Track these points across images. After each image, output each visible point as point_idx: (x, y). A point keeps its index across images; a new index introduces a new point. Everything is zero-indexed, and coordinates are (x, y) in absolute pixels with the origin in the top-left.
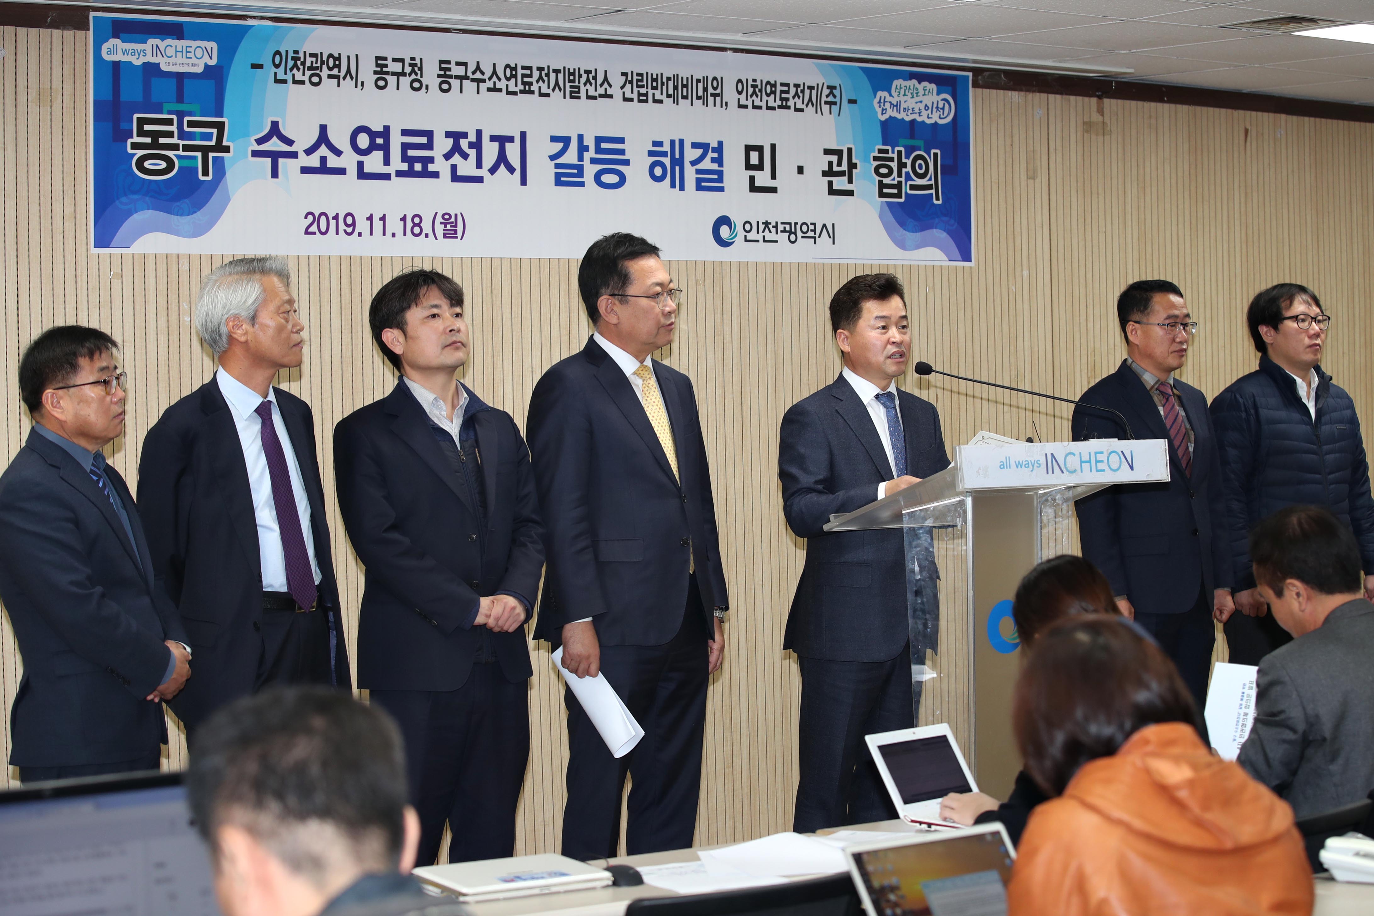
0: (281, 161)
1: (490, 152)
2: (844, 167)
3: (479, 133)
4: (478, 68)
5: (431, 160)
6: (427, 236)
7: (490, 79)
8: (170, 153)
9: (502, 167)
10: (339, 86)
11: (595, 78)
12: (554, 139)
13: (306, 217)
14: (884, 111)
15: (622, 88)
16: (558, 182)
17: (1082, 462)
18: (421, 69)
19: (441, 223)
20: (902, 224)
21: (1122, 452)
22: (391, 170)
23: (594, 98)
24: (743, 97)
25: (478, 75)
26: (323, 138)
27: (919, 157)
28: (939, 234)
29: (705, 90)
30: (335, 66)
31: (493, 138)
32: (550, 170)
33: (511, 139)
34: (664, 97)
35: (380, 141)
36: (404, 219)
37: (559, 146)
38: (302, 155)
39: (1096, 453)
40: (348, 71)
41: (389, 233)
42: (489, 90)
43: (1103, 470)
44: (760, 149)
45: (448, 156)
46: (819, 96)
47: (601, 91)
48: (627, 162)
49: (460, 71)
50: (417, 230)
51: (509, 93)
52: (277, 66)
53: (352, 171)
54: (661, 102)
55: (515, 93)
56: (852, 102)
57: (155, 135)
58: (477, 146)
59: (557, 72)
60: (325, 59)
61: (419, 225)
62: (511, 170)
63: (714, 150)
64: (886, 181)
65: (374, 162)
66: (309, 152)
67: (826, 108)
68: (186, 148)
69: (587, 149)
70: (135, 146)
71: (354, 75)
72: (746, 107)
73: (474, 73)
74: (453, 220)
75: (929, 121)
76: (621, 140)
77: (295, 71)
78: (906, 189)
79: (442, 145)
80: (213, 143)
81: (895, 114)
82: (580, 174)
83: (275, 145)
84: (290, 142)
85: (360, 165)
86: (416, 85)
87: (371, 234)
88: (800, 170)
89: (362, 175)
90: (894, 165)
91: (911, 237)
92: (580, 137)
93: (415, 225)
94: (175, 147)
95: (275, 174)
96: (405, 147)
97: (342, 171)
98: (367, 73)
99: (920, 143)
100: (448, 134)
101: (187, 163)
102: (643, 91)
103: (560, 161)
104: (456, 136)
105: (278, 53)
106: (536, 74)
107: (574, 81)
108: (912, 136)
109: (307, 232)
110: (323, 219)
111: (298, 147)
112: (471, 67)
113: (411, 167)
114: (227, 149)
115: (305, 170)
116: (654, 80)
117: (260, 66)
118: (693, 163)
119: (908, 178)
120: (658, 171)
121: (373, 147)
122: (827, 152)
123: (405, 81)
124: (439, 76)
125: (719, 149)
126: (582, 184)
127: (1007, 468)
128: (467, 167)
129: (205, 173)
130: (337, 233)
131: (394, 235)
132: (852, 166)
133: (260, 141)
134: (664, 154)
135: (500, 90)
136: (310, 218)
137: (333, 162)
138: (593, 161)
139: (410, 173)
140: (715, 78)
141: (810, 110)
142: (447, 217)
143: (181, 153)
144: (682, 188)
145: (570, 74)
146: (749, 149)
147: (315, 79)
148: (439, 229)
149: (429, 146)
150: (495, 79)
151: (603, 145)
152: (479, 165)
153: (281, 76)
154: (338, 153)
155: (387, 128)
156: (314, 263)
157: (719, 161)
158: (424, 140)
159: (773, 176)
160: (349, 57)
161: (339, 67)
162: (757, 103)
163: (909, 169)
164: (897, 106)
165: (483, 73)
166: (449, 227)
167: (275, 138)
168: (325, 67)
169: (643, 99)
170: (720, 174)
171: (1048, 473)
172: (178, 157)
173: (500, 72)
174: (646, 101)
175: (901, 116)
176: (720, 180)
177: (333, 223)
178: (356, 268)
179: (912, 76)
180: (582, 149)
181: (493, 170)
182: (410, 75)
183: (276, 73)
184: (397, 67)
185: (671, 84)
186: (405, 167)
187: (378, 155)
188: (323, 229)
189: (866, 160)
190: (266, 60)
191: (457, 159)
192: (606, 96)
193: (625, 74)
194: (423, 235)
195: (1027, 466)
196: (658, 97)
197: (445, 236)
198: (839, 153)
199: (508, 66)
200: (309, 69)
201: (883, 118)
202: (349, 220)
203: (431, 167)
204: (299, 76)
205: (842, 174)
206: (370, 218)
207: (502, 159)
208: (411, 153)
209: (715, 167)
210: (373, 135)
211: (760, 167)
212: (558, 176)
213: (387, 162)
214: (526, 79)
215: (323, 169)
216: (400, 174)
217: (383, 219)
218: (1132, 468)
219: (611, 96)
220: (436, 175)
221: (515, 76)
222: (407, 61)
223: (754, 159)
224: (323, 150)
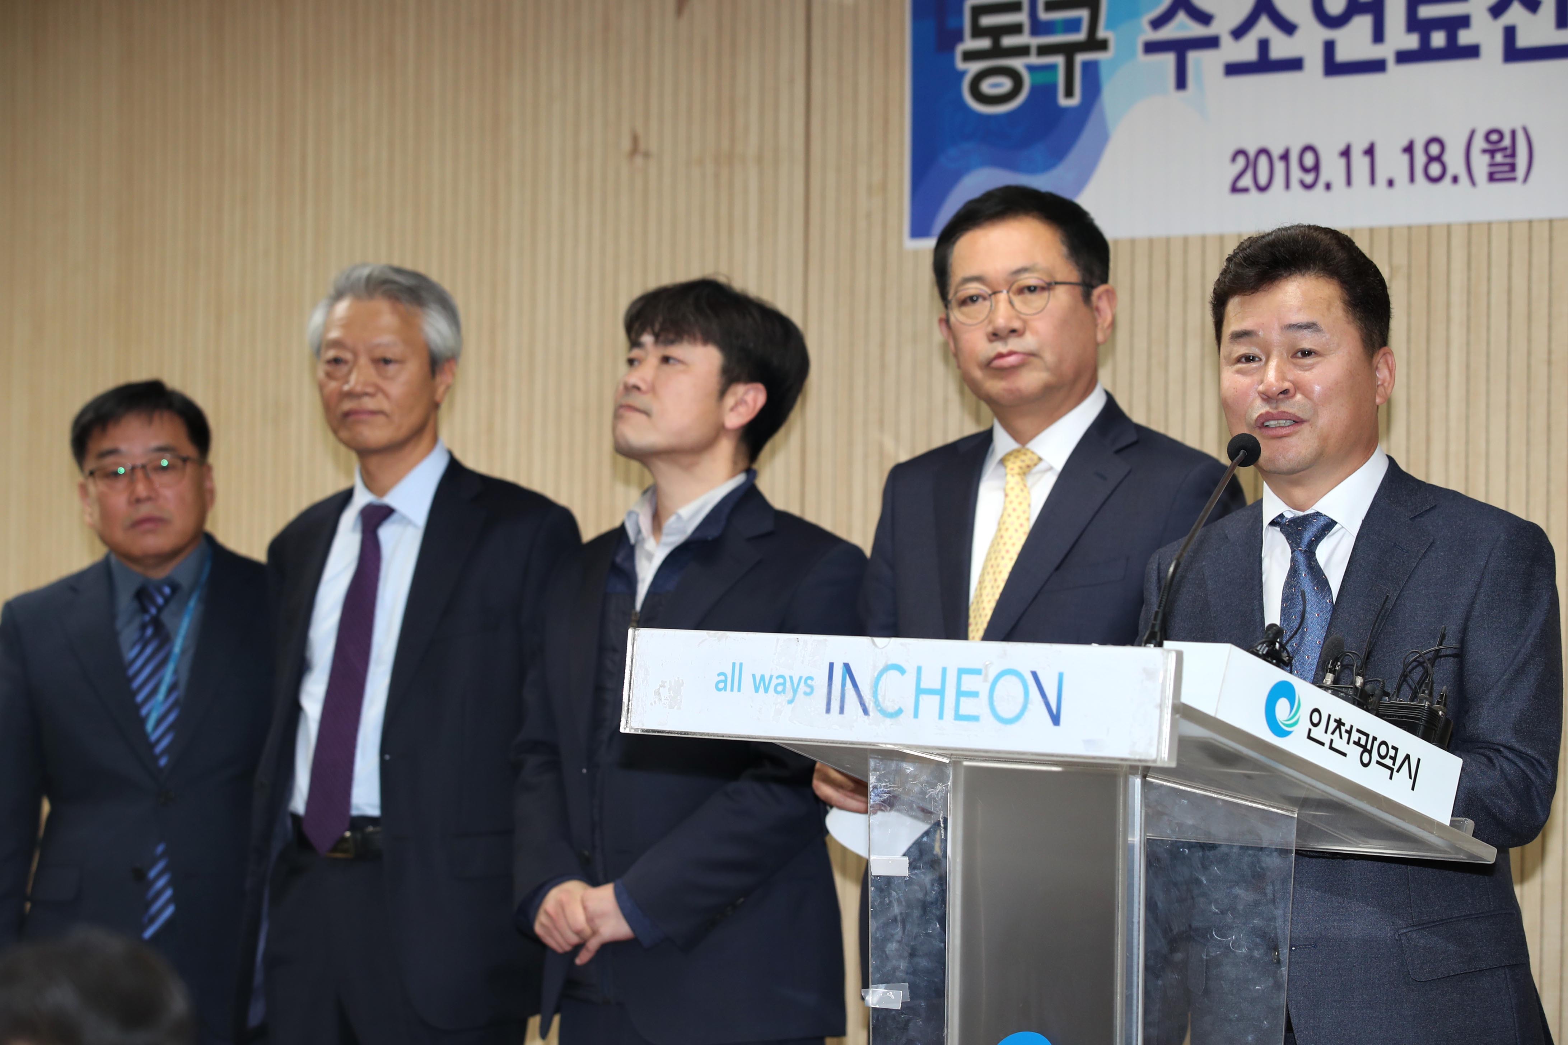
0: (1191, 57)
5: (1464, 21)
6: (1455, 179)
8: (1018, 63)
13: (1234, 159)
17: (920, 691)
19: (1485, 151)
21: (1034, 674)
22: (1386, 51)
26: (1263, 3)
36: (1409, 149)
38: (1226, 40)
39: (961, 672)
41: (1381, 178)
43: (975, 718)
45: (1497, 10)
50: (1435, 169)
53: (1315, 61)
57: (996, 32)
61: (1438, 159)
65: (1355, 39)
66: (1239, 33)
68: (1044, 50)
70: (970, 56)
74: (1507, 142)
80: (1081, 36)
83: (1183, 26)
84: (1204, 18)
85: (1329, 47)
87: (1349, 182)
89: (1334, 67)
93: (1431, 159)
94: (1022, 51)
95: (1181, 83)
96: (1414, 1)
97: (1295, 64)
101: (1042, 78)
109: (1235, 189)
110: (1263, 161)
111: (1221, 27)
113: (1425, 40)
114: (1103, 45)
115: (1233, 69)
121: (1353, 9)
127: (732, 690)
128: (1537, 29)
129: (1069, 93)
130: (1287, 186)
131: (1391, 183)
133: (1157, 23)
136: (1241, 161)
139: (1426, 54)
142: (1494, 137)
143: (1034, 60)
148: (1481, 164)
152: (1562, 21)
154: (1288, 28)
166: (1499, 158)
167: (1181, 17)
171: (828, 710)
172: (1031, 68)
177: (1280, 167)
186: (1412, 42)
187: (1363, 24)
188: (1263, 180)
191: (1518, 13)
194: (1448, 179)
195: (780, 688)
197: (1492, 178)
202: (1309, 160)
203: (1465, 38)
206: (1347, 152)
208: (1423, 12)
213: (1378, 36)
215: (1265, 62)
216: (1404, 57)
217: (1370, 152)
218: (1056, 719)
220: (1472, 52)
224: (1264, 27)
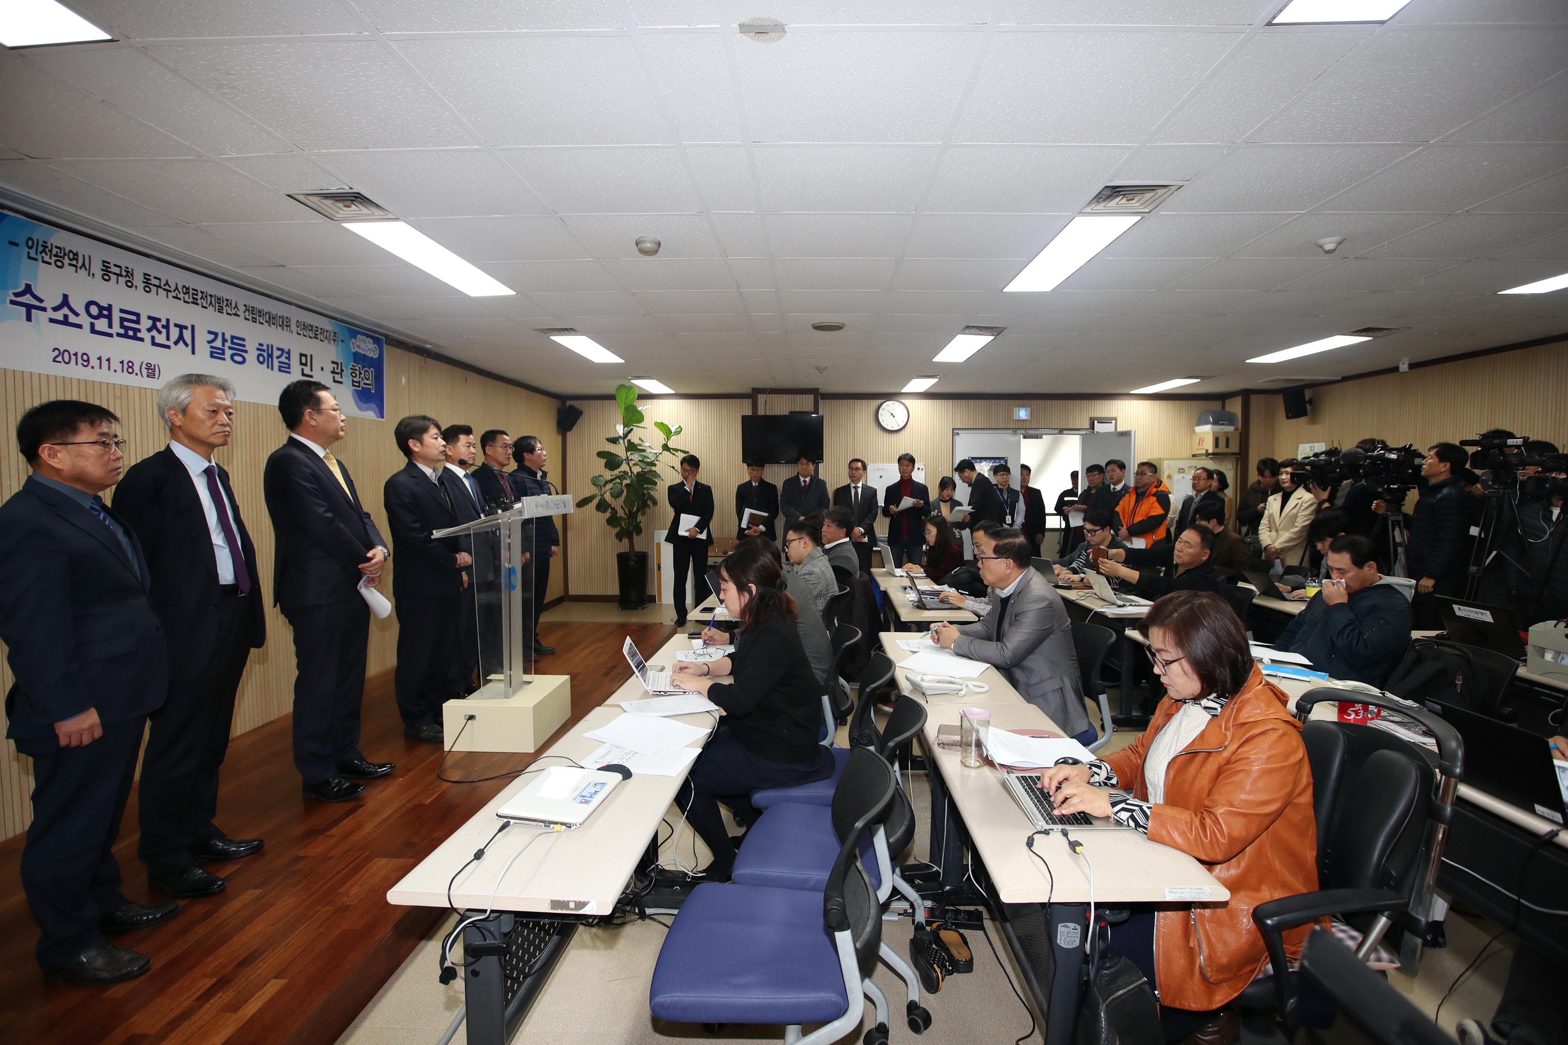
0: (34, 311)
1: (175, 333)
2: (339, 371)
3: (168, 321)
4: (167, 284)
5: (139, 330)
6: (136, 374)
7: (174, 291)
9: (181, 342)
10: (76, 272)
11: (231, 304)
12: (210, 332)
13: (54, 351)
14: (354, 348)
15: (244, 312)
16: (212, 356)
18: (132, 275)
19: (145, 368)
20: (361, 400)
22: (113, 332)
23: (230, 315)
24: (299, 329)
25: (167, 287)
26: (65, 302)
27: (366, 371)
28: (373, 406)
29: (283, 322)
30: (74, 259)
31: (176, 325)
32: (207, 349)
33: (186, 328)
34: (264, 322)
35: (105, 313)
36: (122, 362)
37: (212, 337)
38: (49, 310)
40: (84, 265)
41: (112, 369)
42: (174, 297)
44: (306, 356)
45: (149, 330)
46: (330, 336)
47: (234, 312)
48: (246, 352)
49: (157, 282)
50: (130, 370)
51: (185, 302)
52: (30, 248)
53: (87, 327)
54: (262, 324)
55: (188, 303)
56: (342, 341)
58: (167, 327)
59: (211, 296)
60: (67, 252)
61: (131, 367)
62: (186, 345)
63: (287, 353)
64: (355, 379)
65: (102, 325)
66: (56, 309)
67: (332, 342)
69: (226, 341)
71: (87, 268)
72: (300, 334)
73: (165, 285)
74: (153, 367)
75: (370, 356)
76: (244, 340)
77: (44, 254)
78: (362, 385)
79: (146, 324)
81: (358, 350)
82: (223, 354)
83: (27, 299)
84: (41, 301)
85: (92, 325)
86: (129, 284)
87: (100, 368)
88: (322, 369)
89: (93, 331)
90: (358, 373)
91: (364, 406)
92: (223, 334)
93: (129, 367)
95: (29, 318)
96: (122, 320)
97: (80, 326)
98: (97, 268)
99: (366, 364)
100: (150, 318)
102: (254, 316)
103: (213, 345)
104: (155, 320)
105: (30, 239)
106: (200, 295)
107: (220, 303)
108: (364, 361)
110: (66, 354)
111: (47, 305)
112: (163, 282)
113: (126, 332)
115: (52, 321)
116: (260, 312)
117: (17, 245)
118: (278, 357)
119: (363, 379)
120: (261, 359)
121: (100, 316)
122: (333, 362)
123: (122, 280)
124: (144, 282)
125: (289, 353)
126: (224, 359)
128: (161, 339)
130: (77, 364)
131: (115, 371)
132: (342, 371)
133: (17, 295)
134: (264, 351)
135: (180, 299)
136: (57, 352)
137: (72, 319)
138: (230, 348)
139: (125, 336)
140: (287, 318)
141: (326, 341)
142: (149, 365)
144: (272, 369)
145: (218, 299)
146: (302, 355)
147: (59, 264)
148: (145, 372)
149: (138, 322)
150: (177, 292)
151: (235, 341)
152: (168, 339)
153: (33, 254)
154: (77, 314)
155: (110, 306)
156: (59, 381)
157: (288, 358)
158: (134, 318)
159: (311, 370)
160: (84, 256)
161: (77, 260)
162: (305, 334)
163: (362, 375)
164: (358, 347)
165: (170, 287)
166: (150, 371)
167: (28, 296)
168: (66, 257)
169: (254, 320)
170: (289, 365)
173: (180, 288)
174: (255, 322)
175: (360, 351)
176: (289, 368)
177: (73, 358)
178: (90, 388)
179: (364, 334)
180: (224, 341)
181: (176, 343)
182: (125, 277)
183: (29, 253)
184: (117, 270)
185: (267, 316)
186: (122, 331)
187: (104, 321)
188: (67, 360)
189: (347, 369)
190: (22, 241)
191: (154, 333)
192: (236, 315)
193: (245, 306)
194: (134, 374)
196: (261, 321)
197: (148, 376)
198: (337, 364)
199: (184, 286)
200: (55, 256)
201: (354, 351)
202: (85, 358)
203: (139, 335)
204: (47, 258)
205: (338, 373)
206: (100, 358)
207: (181, 338)
208: (126, 324)
209: (287, 361)
210: (101, 308)
211: (306, 365)
212: (212, 353)
213: (110, 326)
214: (195, 296)
215: (65, 322)
216: (119, 335)
217: (108, 360)
219: (239, 316)
220: (142, 340)
221: (188, 293)
222: (124, 268)
223: (304, 361)
224: (65, 310)
